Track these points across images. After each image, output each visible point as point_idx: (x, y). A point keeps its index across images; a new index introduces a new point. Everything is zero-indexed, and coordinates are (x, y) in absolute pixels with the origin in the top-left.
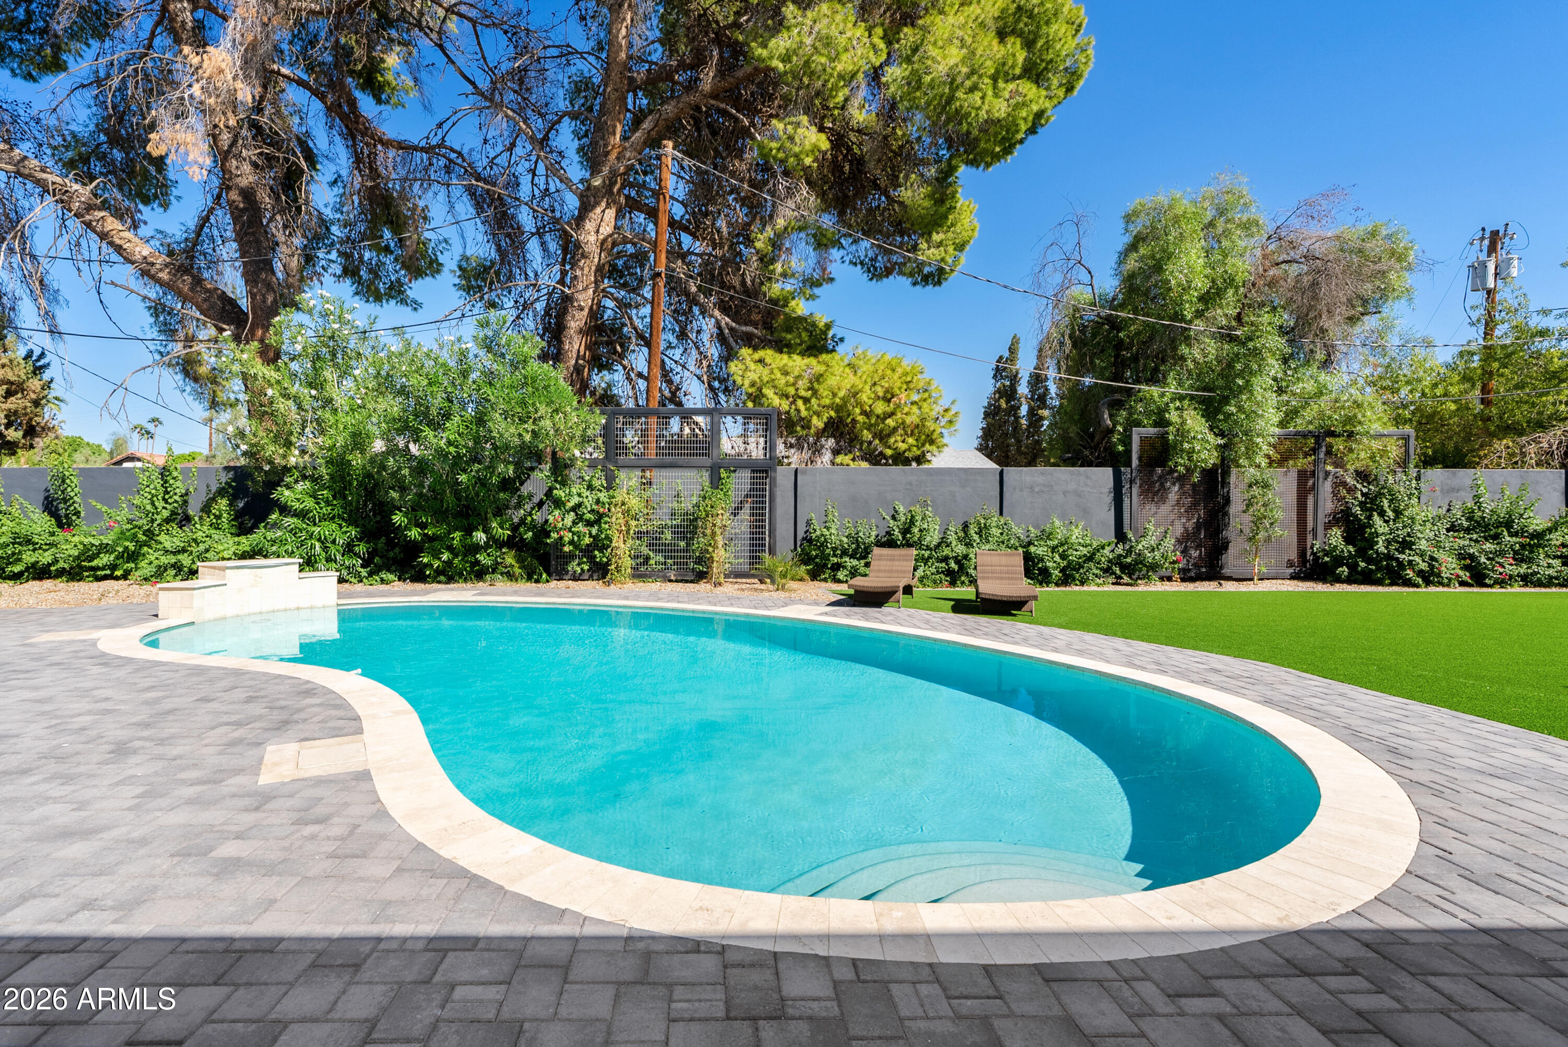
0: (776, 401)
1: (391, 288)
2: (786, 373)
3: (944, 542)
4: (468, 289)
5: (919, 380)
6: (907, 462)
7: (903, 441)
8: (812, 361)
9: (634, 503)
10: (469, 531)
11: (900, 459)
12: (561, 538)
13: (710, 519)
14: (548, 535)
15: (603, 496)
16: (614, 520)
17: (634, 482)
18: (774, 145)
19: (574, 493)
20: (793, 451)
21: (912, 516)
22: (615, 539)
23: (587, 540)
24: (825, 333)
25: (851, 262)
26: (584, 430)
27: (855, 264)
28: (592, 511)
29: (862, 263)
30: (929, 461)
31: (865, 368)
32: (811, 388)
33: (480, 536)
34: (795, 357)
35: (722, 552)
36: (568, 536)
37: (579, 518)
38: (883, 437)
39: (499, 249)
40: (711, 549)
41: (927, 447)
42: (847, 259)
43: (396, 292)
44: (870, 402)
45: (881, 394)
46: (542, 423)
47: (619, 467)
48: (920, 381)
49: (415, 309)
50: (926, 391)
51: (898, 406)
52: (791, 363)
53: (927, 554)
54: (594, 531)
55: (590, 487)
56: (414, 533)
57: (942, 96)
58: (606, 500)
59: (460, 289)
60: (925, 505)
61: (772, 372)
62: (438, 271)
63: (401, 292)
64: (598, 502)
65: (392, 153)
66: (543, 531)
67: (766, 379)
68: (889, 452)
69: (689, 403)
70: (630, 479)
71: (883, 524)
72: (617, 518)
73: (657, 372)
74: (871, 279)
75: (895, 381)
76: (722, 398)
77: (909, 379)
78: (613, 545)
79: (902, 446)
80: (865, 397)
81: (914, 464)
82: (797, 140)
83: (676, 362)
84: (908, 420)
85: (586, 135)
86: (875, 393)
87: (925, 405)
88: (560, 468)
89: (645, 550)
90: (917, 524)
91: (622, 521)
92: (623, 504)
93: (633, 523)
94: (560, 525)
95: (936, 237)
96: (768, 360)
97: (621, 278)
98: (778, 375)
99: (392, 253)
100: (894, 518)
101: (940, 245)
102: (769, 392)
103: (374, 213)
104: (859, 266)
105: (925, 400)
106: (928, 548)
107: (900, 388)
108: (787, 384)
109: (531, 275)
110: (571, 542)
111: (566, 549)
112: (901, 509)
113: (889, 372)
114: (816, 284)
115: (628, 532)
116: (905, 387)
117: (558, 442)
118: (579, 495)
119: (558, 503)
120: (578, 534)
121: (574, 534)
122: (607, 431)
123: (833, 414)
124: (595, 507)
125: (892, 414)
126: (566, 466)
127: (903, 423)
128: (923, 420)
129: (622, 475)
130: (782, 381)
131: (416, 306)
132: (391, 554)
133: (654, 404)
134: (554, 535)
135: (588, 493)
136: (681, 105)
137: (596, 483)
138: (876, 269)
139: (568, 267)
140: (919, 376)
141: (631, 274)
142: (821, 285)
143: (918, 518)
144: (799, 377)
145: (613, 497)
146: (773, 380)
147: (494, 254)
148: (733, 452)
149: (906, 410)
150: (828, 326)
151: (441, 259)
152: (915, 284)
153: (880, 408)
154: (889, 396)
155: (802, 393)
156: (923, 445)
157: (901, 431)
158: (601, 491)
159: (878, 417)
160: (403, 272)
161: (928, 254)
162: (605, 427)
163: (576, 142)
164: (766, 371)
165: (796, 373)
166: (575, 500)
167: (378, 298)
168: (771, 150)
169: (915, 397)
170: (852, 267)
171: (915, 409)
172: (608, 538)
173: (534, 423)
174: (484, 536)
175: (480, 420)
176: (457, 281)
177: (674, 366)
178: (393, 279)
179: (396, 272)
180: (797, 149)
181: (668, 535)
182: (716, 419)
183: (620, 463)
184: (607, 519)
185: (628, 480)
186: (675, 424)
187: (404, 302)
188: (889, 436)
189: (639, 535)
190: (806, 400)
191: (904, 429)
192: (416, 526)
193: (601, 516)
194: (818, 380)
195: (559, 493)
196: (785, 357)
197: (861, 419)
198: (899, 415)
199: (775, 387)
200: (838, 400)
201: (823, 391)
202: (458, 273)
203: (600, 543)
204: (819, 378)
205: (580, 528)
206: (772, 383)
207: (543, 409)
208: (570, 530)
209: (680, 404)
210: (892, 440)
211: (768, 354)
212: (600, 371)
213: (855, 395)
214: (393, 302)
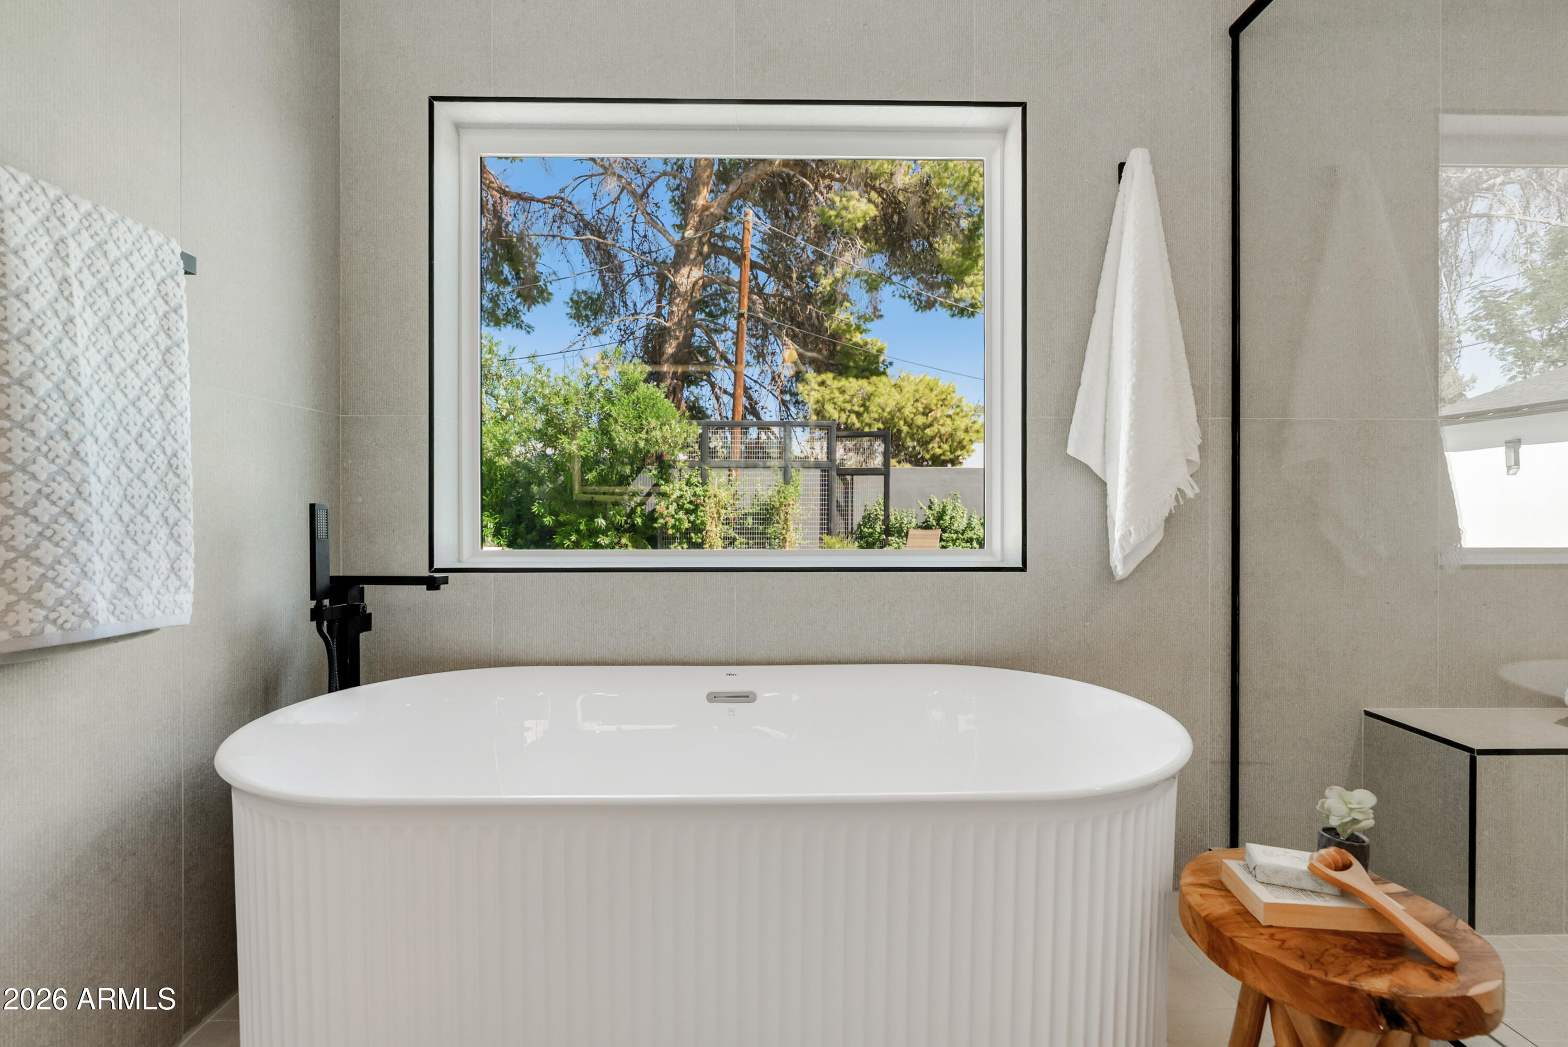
0: (835, 415)
1: (508, 314)
2: (843, 392)
3: (969, 526)
4: (577, 316)
5: (952, 398)
6: (944, 463)
7: (939, 447)
8: (864, 382)
9: (724, 495)
10: (591, 518)
11: (937, 461)
12: (666, 523)
13: (783, 508)
14: (655, 520)
15: (699, 490)
16: (708, 508)
17: (724, 479)
18: (833, 213)
19: (675, 488)
20: (851, 454)
21: (944, 507)
22: (709, 523)
23: (686, 525)
24: (877, 357)
25: (900, 296)
26: (685, 439)
27: (904, 297)
28: (691, 502)
29: (909, 297)
30: (961, 463)
31: (909, 388)
32: (863, 405)
33: (601, 522)
34: (851, 379)
35: (793, 534)
36: (671, 522)
37: (680, 507)
38: (925, 443)
39: (605, 285)
40: (784, 532)
41: (958, 453)
42: (897, 294)
43: (512, 317)
44: (912, 416)
45: (921, 409)
46: (653, 433)
47: (711, 468)
48: (954, 399)
49: (528, 332)
50: (958, 406)
51: (936, 419)
52: (847, 385)
53: (955, 536)
54: (692, 518)
55: (688, 483)
56: (548, 520)
57: (963, 178)
58: (701, 493)
59: (571, 317)
60: (955, 497)
61: (832, 392)
62: (548, 300)
63: (516, 317)
64: (695, 495)
65: (513, 203)
66: (651, 517)
67: (827, 397)
68: (927, 457)
69: (766, 417)
70: (720, 477)
71: (921, 513)
72: (710, 507)
73: (740, 391)
74: (917, 310)
75: (932, 399)
76: (793, 410)
77: (944, 397)
78: (707, 528)
79: (939, 451)
80: (908, 411)
81: (949, 465)
82: (851, 209)
83: (755, 382)
84: (943, 430)
85: (677, 189)
86: (916, 408)
87: (957, 418)
88: (664, 467)
89: (732, 533)
90: (949, 512)
91: (714, 510)
92: (715, 496)
93: (723, 511)
94: (665, 513)
95: (968, 279)
96: (829, 382)
97: (707, 307)
98: (837, 394)
99: (509, 284)
100: (930, 508)
101: (972, 284)
102: (829, 407)
103: (495, 253)
104: (907, 299)
105: (958, 414)
106: (956, 532)
107: (936, 405)
108: (845, 402)
109: (631, 305)
110: (673, 527)
111: (670, 532)
112: (936, 501)
113: (927, 391)
114: (868, 319)
115: (719, 518)
116: (940, 403)
117: (665, 448)
118: (681, 490)
119: (664, 495)
120: (679, 520)
121: (676, 520)
122: (702, 440)
123: (881, 426)
124: (693, 499)
125: (931, 425)
126: (670, 466)
127: (939, 431)
128: (955, 430)
129: (713, 474)
130: (840, 399)
131: (529, 329)
132: (529, 537)
133: (738, 418)
134: (661, 521)
135: (687, 488)
136: (759, 172)
137: (694, 480)
138: (921, 302)
139: (664, 303)
140: (953, 395)
141: (715, 305)
142: (872, 320)
143: (949, 508)
144: (853, 396)
145: (707, 491)
146: (833, 399)
147: (600, 289)
148: (802, 456)
149: (941, 422)
150: (880, 351)
151: (550, 288)
152: (953, 316)
153: (920, 420)
154: (927, 411)
155: (856, 408)
156: (955, 450)
157: (937, 439)
158: (696, 486)
159: (919, 427)
160: (519, 300)
161: (963, 293)
162: (701, 436)
163: (670, 194)
164: (828, 391)
165: (852, 393)
166: (678, 493)
167: (497, 323)
168: (830, 217)
169: (951, 412)
170: (901, 300)
171: (949, 421)
172: (703, 523)
173: (647, 432)
174: (604, 522)
175: (604, 431)
176: (569, 310)
177: (753, 384)
178: (510, 306)
179: (513, 300)
180: (850, 216)
181: (750, 520)
182: (787, 429)
183: (713, 465)
184: (702, 508)
185: (717, 478)
186: (753, 432)
187: (519, 326)
188: (928, 443)
189: (727, 522)
190: (859, 415)
191: (940, 437)
192: (551, 514)
193: (697, 506)
194: (869, 399)
195: (664, 488)
196: (843, 379)
197: (905, 429)
198: (936, 425)
199: (835, 403)
200: (886, 414)
201: (873, 408)
202: (571, 304)
203: (697, 528)
204: (869, 397)
205: (681, 514)
206: (831, 400)
207: (654, 423)
208: (673, 517)
209: (758, 416)
210: (930, 446)
211: (828, 377)
212: (688, 386)
213: (899, 410)
214: (509, 326)
